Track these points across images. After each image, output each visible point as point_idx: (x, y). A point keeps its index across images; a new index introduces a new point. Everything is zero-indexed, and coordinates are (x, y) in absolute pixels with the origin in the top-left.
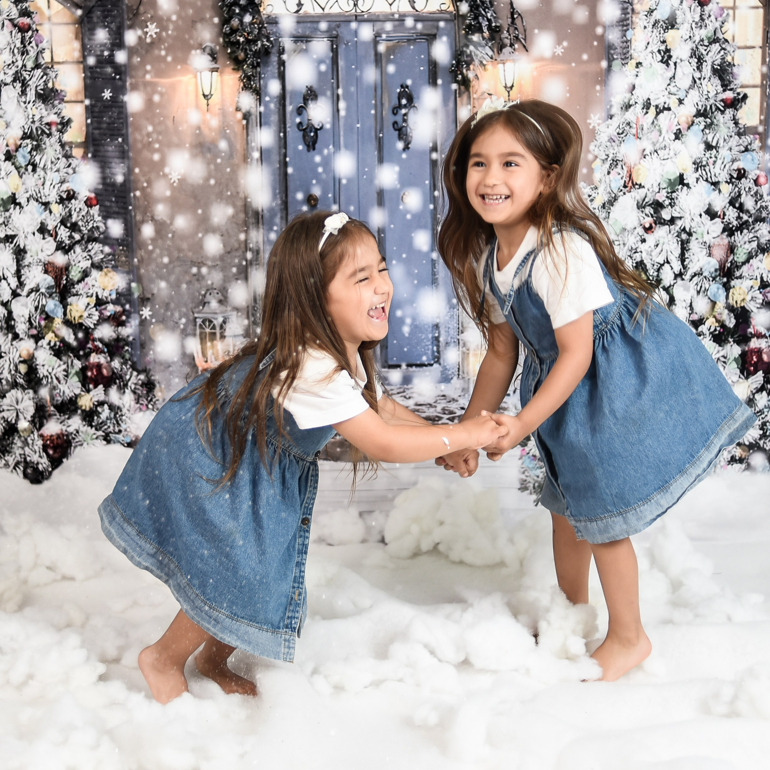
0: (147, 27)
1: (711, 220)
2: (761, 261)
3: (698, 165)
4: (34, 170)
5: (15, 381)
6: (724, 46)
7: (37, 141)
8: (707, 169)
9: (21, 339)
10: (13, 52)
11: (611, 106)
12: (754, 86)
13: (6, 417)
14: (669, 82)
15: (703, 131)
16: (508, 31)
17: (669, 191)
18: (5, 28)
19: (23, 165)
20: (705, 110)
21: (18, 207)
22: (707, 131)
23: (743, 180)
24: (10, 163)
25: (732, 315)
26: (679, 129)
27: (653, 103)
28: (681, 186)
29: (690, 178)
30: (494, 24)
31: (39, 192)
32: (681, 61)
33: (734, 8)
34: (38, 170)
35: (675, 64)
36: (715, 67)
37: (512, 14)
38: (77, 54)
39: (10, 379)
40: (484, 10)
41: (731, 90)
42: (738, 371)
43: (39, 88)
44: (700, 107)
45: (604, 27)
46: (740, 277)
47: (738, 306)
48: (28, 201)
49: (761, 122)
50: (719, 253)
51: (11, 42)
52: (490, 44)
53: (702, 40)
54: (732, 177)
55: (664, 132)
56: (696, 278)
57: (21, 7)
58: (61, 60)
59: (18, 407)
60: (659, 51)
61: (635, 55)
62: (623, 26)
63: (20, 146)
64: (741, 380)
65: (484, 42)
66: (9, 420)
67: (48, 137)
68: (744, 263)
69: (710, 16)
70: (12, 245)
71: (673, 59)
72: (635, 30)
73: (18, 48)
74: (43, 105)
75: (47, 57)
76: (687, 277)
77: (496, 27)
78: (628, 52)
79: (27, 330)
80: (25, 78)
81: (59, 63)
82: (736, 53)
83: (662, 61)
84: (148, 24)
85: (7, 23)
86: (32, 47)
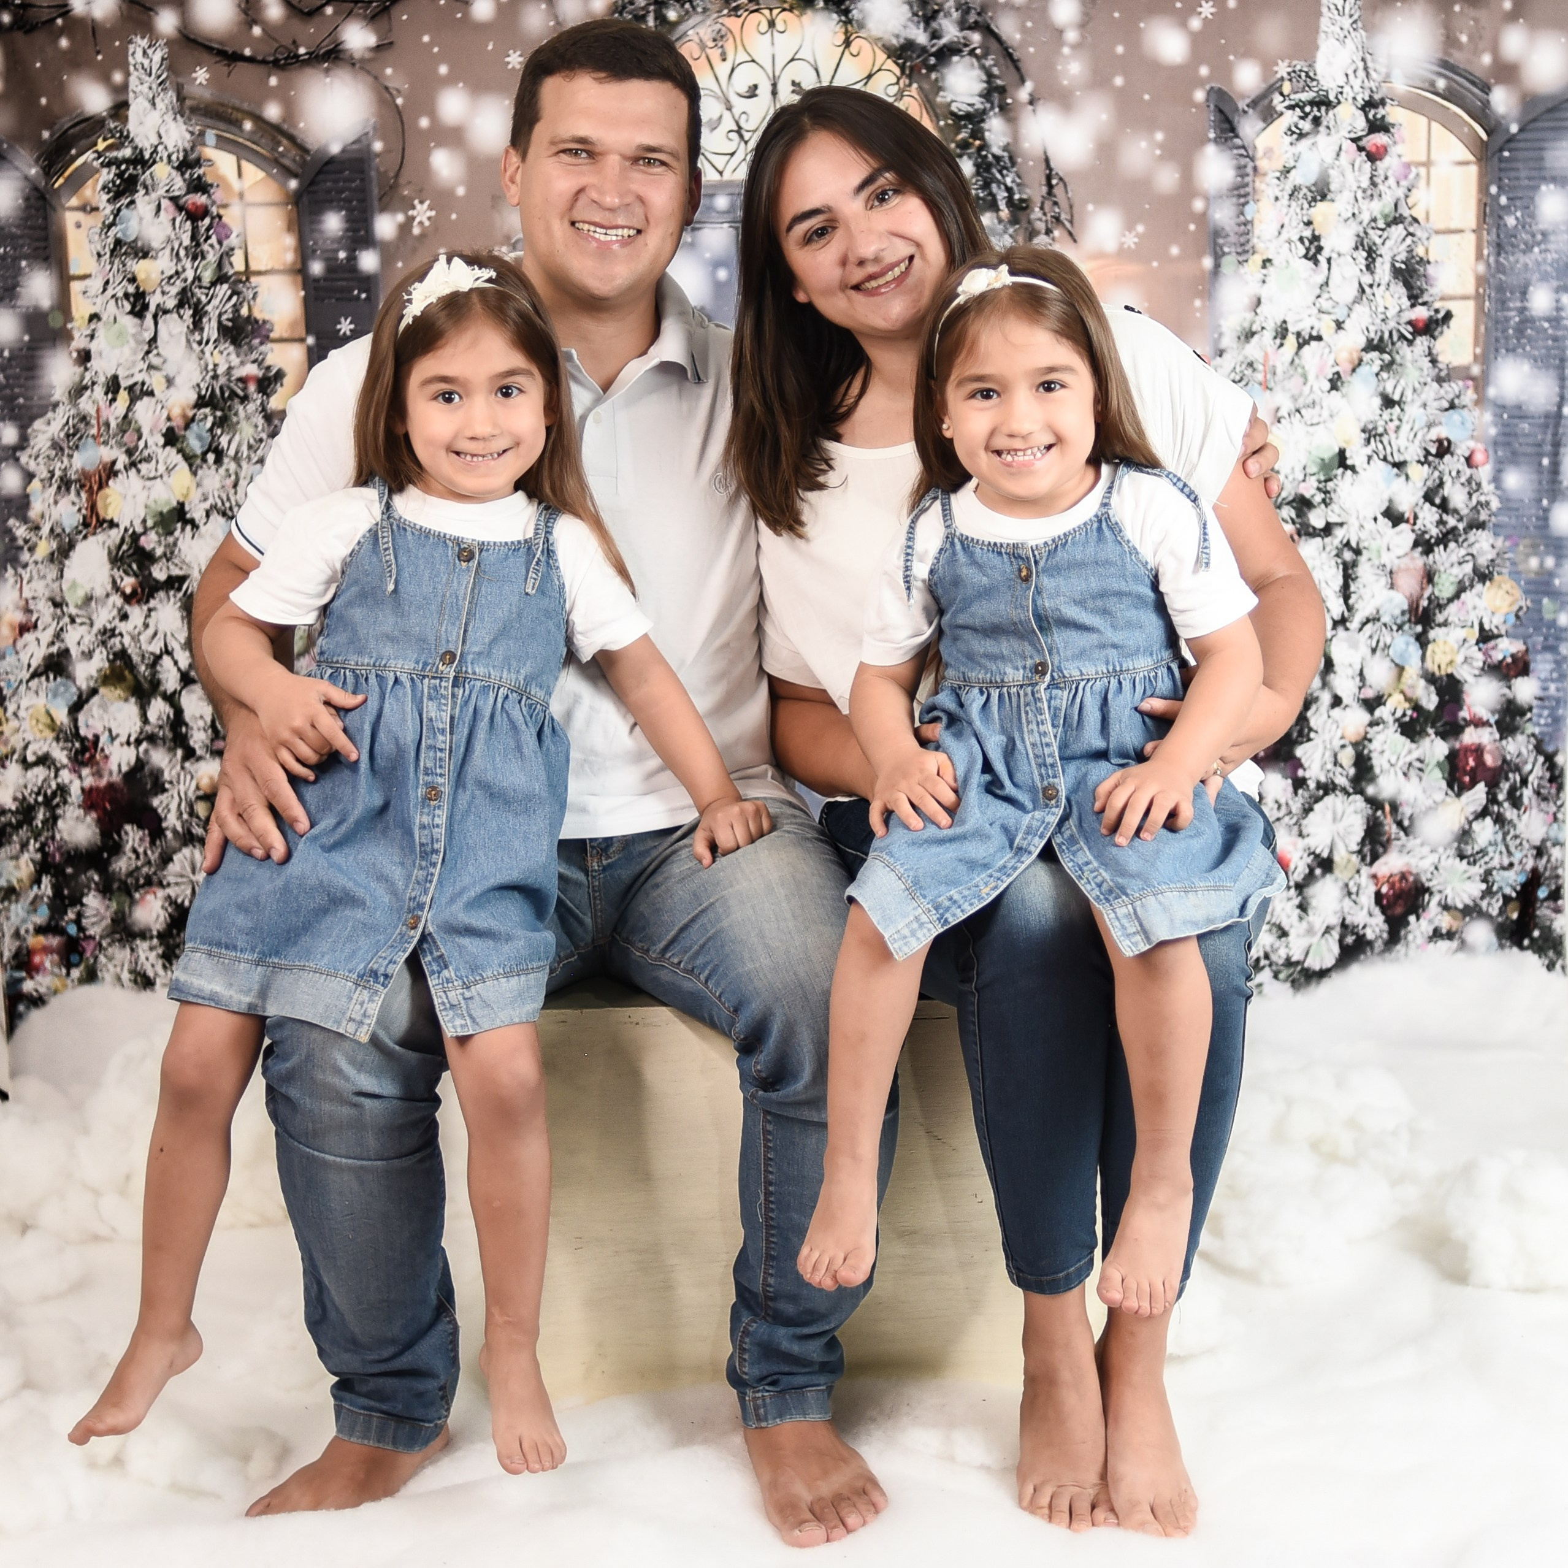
0: (414, 208)
1: (1395, 525)
2: (1479, 596)
3: (1370, 434)
4: (218, 461)
5: (190, 832)
6: (1411, 230)
7: (222, 410)
8: (1385, 439)
9: (199, 759)
10: (177, 254)
11: (1221, 335)
12: (1465, 298)
13: (173, 895)
14: (1318, 291)
15: (1377, 375)
16: (1042, 208)
17: (1322, 478)
18: (162, 212)
19: (199, 452)
20: (1381, 339)
21: (189, 528)
22: (1384, 375)
23: (1447, 457)
24: (174, 451)
25: (1432, 688)
26: (1338, 373)
27: (1292, 328)
28: (1341, 470)
29: (1357, 455)
30: (1017, 197)
31: (228, 499)
32: (1339, 255)
33: (1428, 164)
34: (226, 460)
35: (1329, 260)
36: (1398, 265)
37: (1049, 178)
38: (290, 257)
39: (179, 829)
40: (1000, 172)
41: (1424, 304)
42: (1444, 784)
43: (224, 317)
44: (1372, 335)
45: (1207, 199)
46: (1445, 624)
47: (1443, 673)
48: (208, 516)
49: (1476, 356)
50: (1409, 583)
51: (173, 236)
52: (1011, 230)
53: (1374, 220)
54: (1428, 453)
55: (1311, 377)
56: (1369, 626)
57: (191, 175)
58: (263, 268)
59: (194, 878)
60: (1301, 239)
61: (1260, 246)
62: (1240, 196)
63: (193, 419)
64: (1448, 799)
65: (1001, 227)
66: (179, 901)
67: (242, 402)
68: (1450, 600)
69: (1386, 178)
70: (180, 594)
71: (1326, 253)
72: (1260, 204)
73: (186, 248)
74: (231, 348)
75: (238, 263)
76: (1354, 625)
77: (1021, 200)
78: (1248, 241)
79: (208, 742)
80: (199, 300)
81: (259, 273)
82: (1432, 241)
83: (1306, 257)
84: (416, 202)
85: (165, 203)
86: (212, 246)
